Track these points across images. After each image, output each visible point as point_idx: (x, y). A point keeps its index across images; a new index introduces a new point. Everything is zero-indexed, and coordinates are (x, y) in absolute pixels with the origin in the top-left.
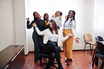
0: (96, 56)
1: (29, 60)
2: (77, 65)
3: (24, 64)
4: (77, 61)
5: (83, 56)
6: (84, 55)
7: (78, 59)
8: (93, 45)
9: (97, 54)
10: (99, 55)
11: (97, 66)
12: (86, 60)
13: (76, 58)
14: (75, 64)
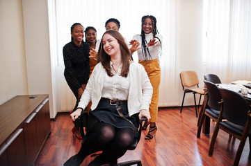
0: (206, 113)
1: (60, 129)
2: (166, 135)
3: (48, 137)
4: (165, 129)
5: (180, 119)
6: (181, 117)
7: (168, 124)
8: (201, 95)
9: (207, 110)
10: (210, 112)
11: (208, 137)
12: (186, 126)
13: (163, 123)
14: (162, 135)
